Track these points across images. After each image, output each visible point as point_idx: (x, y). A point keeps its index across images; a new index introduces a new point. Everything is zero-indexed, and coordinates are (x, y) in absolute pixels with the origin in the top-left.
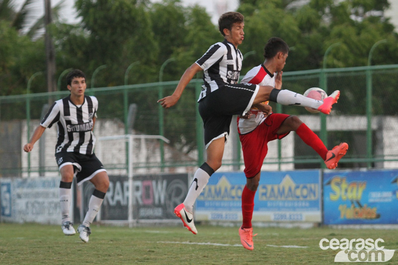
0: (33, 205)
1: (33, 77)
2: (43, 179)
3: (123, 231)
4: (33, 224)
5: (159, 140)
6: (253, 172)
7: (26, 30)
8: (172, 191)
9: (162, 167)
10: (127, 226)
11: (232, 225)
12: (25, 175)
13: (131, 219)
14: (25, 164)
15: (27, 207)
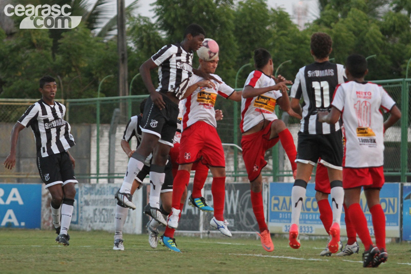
0: (101, 213)
1: (103, 80)
2: (112, 185)
3: (194, 241)
4: (100, 231)
5: (232, 147)
6: (254, 177)
7: (98, 31)
8: (246, 201)
9: (236, 177)
10: (197, 237)
11: (307, 238)
12: (93, 181)
13: (201, 230)
14: (93, 170)
15: (95, 214)
